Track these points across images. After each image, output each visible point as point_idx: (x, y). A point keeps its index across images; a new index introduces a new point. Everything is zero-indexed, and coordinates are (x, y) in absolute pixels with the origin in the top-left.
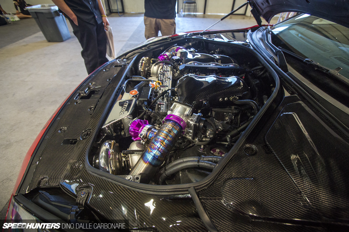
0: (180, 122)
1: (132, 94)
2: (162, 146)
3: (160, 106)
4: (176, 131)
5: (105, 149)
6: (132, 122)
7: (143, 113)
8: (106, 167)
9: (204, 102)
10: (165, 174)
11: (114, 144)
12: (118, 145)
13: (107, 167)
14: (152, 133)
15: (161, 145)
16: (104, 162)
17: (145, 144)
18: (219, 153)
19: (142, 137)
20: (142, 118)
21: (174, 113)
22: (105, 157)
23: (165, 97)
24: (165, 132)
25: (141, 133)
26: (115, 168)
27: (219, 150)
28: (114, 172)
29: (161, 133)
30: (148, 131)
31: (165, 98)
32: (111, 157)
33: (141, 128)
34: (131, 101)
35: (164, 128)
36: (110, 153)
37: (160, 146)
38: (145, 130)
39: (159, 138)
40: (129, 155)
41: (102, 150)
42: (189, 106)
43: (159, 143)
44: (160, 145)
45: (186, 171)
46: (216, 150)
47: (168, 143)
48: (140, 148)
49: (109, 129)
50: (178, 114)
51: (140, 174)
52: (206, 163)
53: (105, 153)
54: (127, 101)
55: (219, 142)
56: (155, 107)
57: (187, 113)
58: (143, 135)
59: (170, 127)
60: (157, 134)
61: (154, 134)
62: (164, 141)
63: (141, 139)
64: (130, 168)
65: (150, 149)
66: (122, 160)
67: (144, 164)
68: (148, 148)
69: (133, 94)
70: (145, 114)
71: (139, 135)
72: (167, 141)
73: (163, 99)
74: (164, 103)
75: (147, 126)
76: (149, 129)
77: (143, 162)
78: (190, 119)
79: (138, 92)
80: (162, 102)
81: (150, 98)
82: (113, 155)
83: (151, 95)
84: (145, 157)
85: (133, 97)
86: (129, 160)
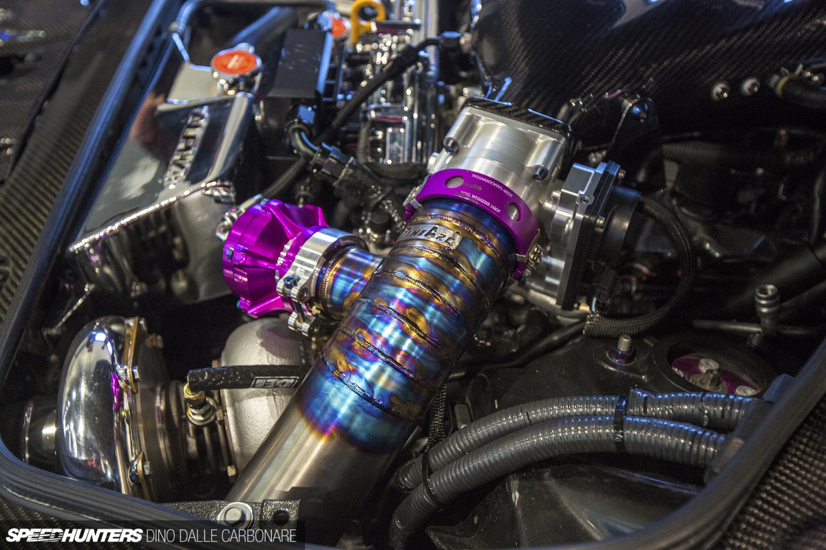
0: (505, 213)
1: (224, 68)
2: (409, 341)
3: (380, 134)
4: (483, 258)
5: (89, 365)
6: (232, 218)
7: (291, 172)
8: (98, 462)
9: (628, 104)
10: (429, 492)
11: (141, 337)
12: (160, 345)
13: (104, 463)
14: (349, 274)
15: (405, 334)
16: (86, 432)
17: (310, 332)
18: (716, 382)
19: (295, 291)
20: (287, 196)
21: (467, 161)
22: (89, 404)
23: (406, 83)
24: (422, 262)
25: (290, 273)
26: (147, 466)
27: (714, 365)
28: (144, 485)
29: (405, 268)
30: (325, 265)
31: (409, 92)
32: (126, 406)
33: (287, 247)
34: (221, 108)
35: (418, 244)
36: (122, 384)
37: (401, 342)
38: (311, 256)
39: (393, 298)
40: (225, 392)
41: (73, 373)
42: (549, 126)
43: (394, 323)
44: (397, 335)
45: (546, 475)
46: (697, 362)
47: (440, 320)
48: (280, 356)
49: (105, 262)
50: (491, 166)
51: (294, 494)
52: (665, 430)
53: (90, 387)
54: (201, 106)
55: (707, 324)
56: (356, 141)
57: (540, 162)
58: (301, 283)
59: (449, 234)
60: (382, 278)
61: (362, 279)
62: (421, 311)
63: (287, 306)
64: (231, 462)
65: (346, 354)
66: (187, 420)
67: (312, 437)
68: (335, 352)
69: (232, 71)
70: (303, 173)
71: (280, 285)
72: (439, 313)
73: (397, 94)
74: (405, 118)
75: (318, 235)
76: (333, 253)
77: (307, 431)
78: (557, 194)
79: (259, 62)
80: (391, 111)
81: (330, 90)
82: (138, 396)
83: (333, 73)
84: (316, 401)
85: (231, 86)
86: (223, 423)
